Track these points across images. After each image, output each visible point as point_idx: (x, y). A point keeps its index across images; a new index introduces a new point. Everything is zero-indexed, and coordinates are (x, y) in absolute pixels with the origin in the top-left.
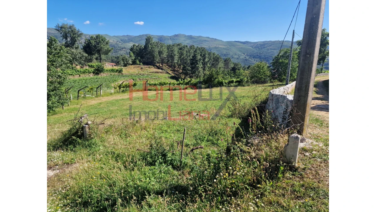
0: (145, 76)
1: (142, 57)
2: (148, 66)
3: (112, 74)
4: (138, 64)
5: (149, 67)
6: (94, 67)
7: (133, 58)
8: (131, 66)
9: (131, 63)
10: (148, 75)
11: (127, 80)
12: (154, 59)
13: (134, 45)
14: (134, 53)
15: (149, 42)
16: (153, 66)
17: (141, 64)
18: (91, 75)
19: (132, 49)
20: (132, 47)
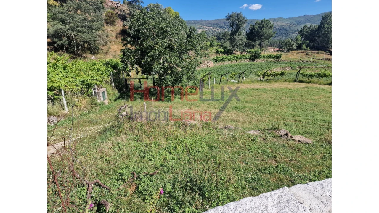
0: (309, 64)
1: (312, 40)
2: (317, 51)
3: (268, 60)
4: (303, 49)
5: (318, 53)
6: (252, 53)
7: (299, 42)
8: (293, 51)
9: (295, 48)
10: (313, 62)
11: (283, 68)
12: (329, 42)
13: (304, 26)
14: (302, 36)
15: (327, 21)
16: (325, 51)
17: (308, 48)
18: (247, 61)
19: (300, 32)
20: (301, 28)
